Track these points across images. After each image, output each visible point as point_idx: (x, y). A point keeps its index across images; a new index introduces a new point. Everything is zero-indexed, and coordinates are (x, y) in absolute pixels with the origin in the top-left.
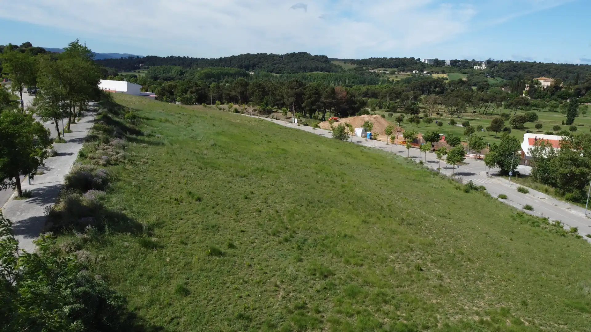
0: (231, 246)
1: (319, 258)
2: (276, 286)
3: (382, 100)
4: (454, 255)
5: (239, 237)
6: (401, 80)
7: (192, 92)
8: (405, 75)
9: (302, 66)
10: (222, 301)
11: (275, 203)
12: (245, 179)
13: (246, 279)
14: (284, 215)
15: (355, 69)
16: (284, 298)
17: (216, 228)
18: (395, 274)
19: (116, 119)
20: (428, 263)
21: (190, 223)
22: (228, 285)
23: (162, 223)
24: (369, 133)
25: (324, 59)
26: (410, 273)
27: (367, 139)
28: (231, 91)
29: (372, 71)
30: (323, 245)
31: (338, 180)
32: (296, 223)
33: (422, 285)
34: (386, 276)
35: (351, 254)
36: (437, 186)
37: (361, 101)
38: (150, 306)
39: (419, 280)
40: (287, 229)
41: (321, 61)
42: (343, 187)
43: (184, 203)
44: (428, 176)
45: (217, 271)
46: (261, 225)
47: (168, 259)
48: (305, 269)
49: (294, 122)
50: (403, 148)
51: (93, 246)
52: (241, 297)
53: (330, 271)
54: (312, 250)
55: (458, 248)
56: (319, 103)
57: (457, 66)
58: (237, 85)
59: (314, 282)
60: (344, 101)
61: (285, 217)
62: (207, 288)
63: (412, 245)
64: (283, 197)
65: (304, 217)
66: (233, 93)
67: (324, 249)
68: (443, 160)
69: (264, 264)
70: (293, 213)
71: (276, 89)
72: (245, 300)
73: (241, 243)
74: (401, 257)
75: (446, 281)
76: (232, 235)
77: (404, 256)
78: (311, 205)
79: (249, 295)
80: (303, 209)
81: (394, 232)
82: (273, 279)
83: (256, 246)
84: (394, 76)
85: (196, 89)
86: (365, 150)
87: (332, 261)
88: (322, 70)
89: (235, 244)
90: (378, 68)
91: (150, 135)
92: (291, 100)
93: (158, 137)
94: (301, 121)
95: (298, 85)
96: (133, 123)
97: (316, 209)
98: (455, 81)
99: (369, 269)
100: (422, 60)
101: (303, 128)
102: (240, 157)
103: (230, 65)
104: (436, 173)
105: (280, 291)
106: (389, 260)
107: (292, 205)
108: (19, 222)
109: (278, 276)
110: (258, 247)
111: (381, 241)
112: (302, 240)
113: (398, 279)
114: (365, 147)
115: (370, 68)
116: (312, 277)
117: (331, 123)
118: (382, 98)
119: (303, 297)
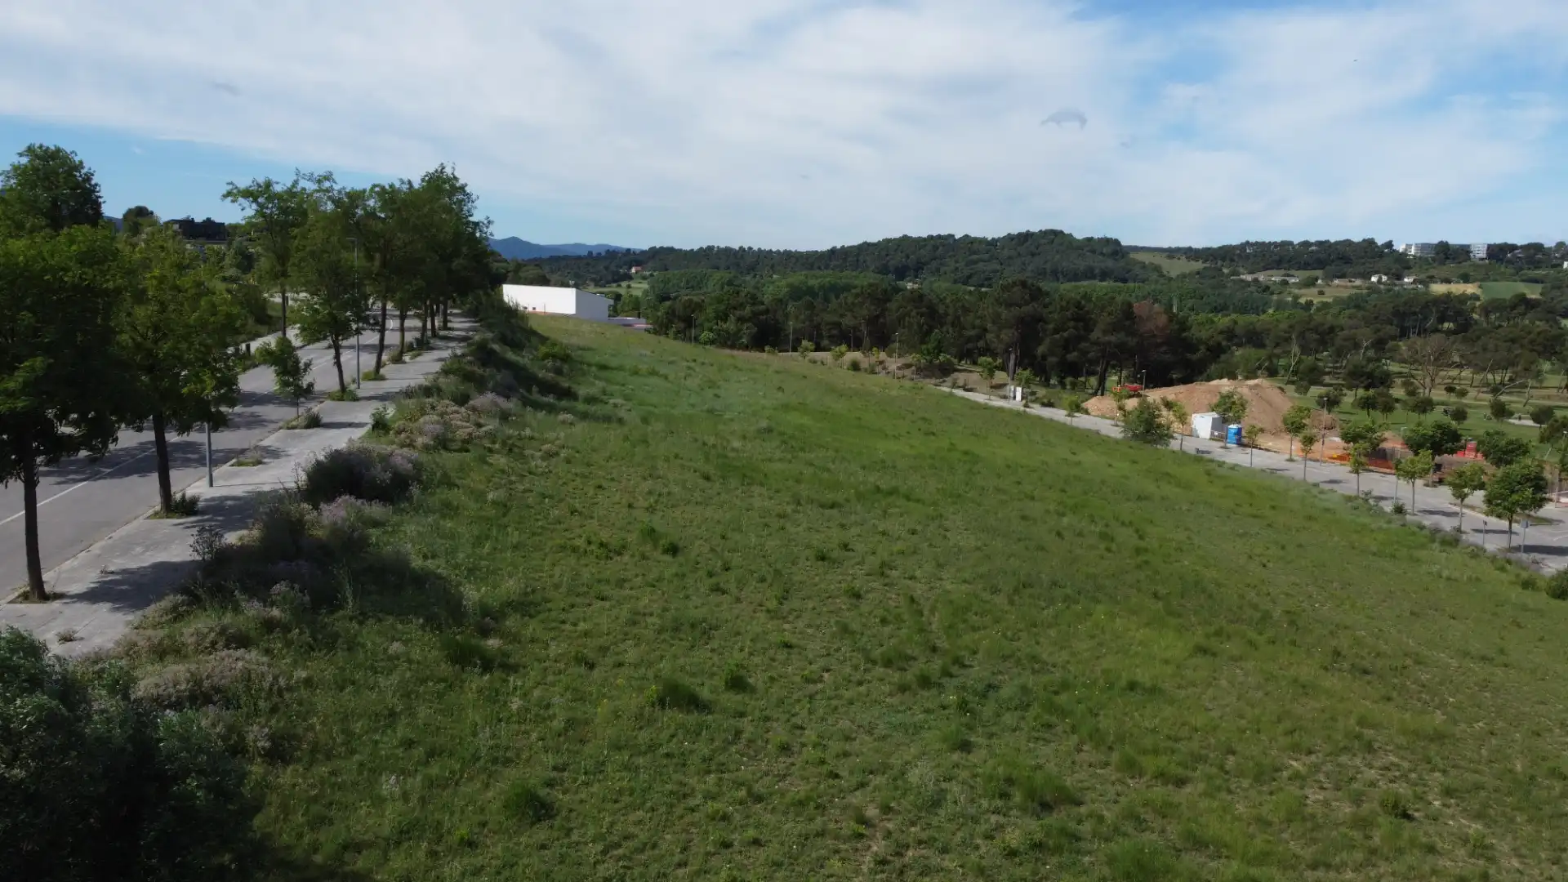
0: (737, 683)
1: (1032, 745)
2: (863, 821)
3: (1277, 351)
4: (1532, 778)
5: (773, 660)
6: (1334, 300)
7: (741, 320)
8: (1346, 287)
9: (1048, 266)
10: (657, 852)
11: (912, 578)
12: (834, 512)
13: (758, 788)
14: (933, 610)
15: (1198, 273)
16: (883, 862)
17: (704, 630)
18: (1304, 819)
19: (511, 355)
20: (1430, 798)
21: (624, 613)
22: (692, 802)
23: (537, 605)
24: (1233, 427)
25: (1111, 248)
26: (1363, 824)
27: (1229, 445)
28: (842, 316)
29: (1249, 278)
30: (1051, 708)
31: (1125, 535)
32: (968, 639)
33: (1411, 868)
34: (1269, 824)
35: (1148, 742)
36: (1456, 574)
37: (1211, 343)
38: (398, 843)
39: (1400, 851)
40: (934, 649)
41: (1102, 254)
42: (1138, 551)
43: (626, 558)
44: (1423, 546)
45: (668, 755)
46: (853, 633)
47: (516, 704)
48: (975, 776)
49: (1015, 398)
50: (1342, 471)
51: (288, 644)
52: (727, 845)
53: (1061, 789)
54: (1009, 719)
55: (1544, 759)
56: (1087, 345)
57: (1510, 262)
58: (860, 299)
59: (1002, 819)
60: (1159, 341)
61: (935, 619)
62: (617, 806)
63: (1368, 733)
64: (940, 566)
65: (997, 621)
66: (848, 321)
67: (1054, 719)
68: (1472, 508)
69: (835, 746)
70: (967, 609)
71: (966, 310)
72: (738, 858)
73: (772, 679)
74: (1329, 767)
75: (1504, 862)
76: (751, 654)
77: (1339, 765)
78: (1029, 591)
79: (756, 842)
80: (1000, 600)
81: (1305, 689)
82: (856, 799)
83: (823, 691)
84: (1314, 291)
85: (752, 311)
86: (1221, 471)
87: (1078, 758)
88: (1104, 275)
89: (751, 681)
90: (1265, 269)
91: (591, 400)
92: (1007, 335)
93: (615, 405)
94: (1033, 393)
95: (1027, 297)
96: (559, 372)
97: (1043, 604)
98: (1504, 300)
99: (1206, 794)
100: (1400, 247)
101: (1037, 410)
102: (833, 462)
103: (857, 269)
104: (1452, 541)
105: (872, 838)
106: (1285, 774)
107: (964, 587)
108: (124, 571)
109: (876, 788)
110: (829, 693)
111: (1257, 711)
112: (980, 687)
113: (1314, 841)
114: (1221, 464)
115: (1241, 270)
116: (999, 803)
117: (1119, 397)
118: (1277, 345)
119: (952, 865)
